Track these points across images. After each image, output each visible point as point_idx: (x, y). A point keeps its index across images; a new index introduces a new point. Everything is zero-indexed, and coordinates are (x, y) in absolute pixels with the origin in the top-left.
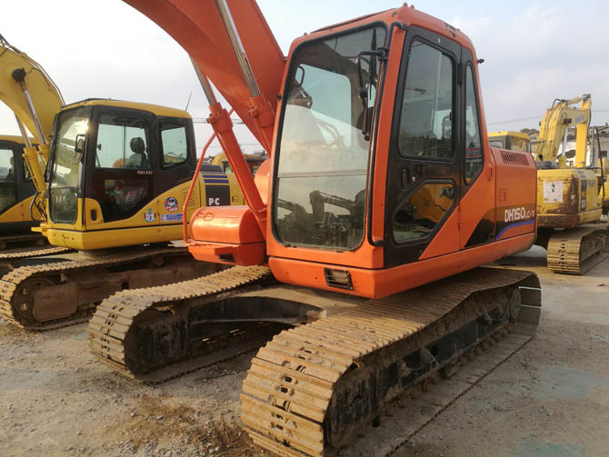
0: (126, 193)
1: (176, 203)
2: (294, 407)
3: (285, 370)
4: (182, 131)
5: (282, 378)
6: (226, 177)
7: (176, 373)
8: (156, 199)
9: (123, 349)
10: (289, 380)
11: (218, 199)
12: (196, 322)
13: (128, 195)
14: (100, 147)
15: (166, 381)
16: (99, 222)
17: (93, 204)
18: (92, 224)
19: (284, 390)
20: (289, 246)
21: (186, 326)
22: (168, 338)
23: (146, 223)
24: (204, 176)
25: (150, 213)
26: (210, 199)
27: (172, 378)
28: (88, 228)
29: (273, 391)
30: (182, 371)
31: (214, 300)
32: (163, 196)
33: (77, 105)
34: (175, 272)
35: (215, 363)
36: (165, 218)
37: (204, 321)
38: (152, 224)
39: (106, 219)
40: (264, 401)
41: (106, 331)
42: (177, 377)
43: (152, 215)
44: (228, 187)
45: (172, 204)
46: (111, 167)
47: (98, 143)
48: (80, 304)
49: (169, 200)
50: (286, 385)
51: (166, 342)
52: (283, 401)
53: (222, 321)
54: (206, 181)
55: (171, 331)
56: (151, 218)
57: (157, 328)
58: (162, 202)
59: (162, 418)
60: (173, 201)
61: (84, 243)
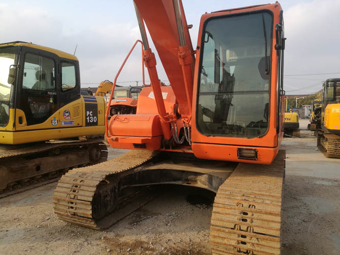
0: (39, 107)
1: (70, 114)
2: (256, 230)
3: (242, 209)
4: (73, 68)
5: (241, 213)
6: (95, 99)
7: (115, 221)
8: (58, 111)
9: (91, 208)
10: (245, 214)
11: (91, 112)
12: (122, 187)
13: (41, 108)
14: (25, 74)
15: (111, 226)
16: (24, 126)
17: (21, 113)
18: (20, 127)
19: (244, 220)
20: (210, 136)
21: (117, 190)
22: (108, 198)
23: (53, 127)
24: (84, 97)
25: (55, 120)
26: (88, 112)
27: (114, 224)
28: (17, 129)
29: (238, 222)
30: (118, 219)
31: (133, 173)
32: (62, 109)
33: (6, 45)
34: (67, 158)
35: (132, 213)
36: (63, 123)
37: (126, 186)
38: (57, 127)
39: (29, 124)
40: (232, 229)
41: (72, 196)
42: (116, 223)
43: (56, 122)
44: (97, 105)
45: (67, 114)
46: (31, 88)
47: (24, 72)
48: (10, 182)
49: (66, 112)
50: (245, 217)
51: (107, 201)
52: (246, 227)
53: (137, 185)
54: (85, 101)
55: (109, 193)
56: (55, 124)
57: (103, 192)
58: (62, 114)
59: (130, 250)
60: (67, 112)
61: (14, 140)
